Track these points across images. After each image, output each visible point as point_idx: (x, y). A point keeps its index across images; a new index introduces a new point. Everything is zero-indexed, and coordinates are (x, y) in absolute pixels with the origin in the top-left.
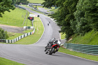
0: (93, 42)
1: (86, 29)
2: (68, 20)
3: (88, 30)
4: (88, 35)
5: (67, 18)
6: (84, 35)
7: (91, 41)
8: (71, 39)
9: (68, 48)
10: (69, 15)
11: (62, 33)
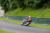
0: (18, 14)
1: (15, 8)
2: (6, 4)
3: (16, 8)
4: (16, 11)
5: (5, 3)
6: (13, 11)
7: (17, 13)
8: (7, 13)
9: (5, 17)
10: (6, 1)
11: (2, 10)
